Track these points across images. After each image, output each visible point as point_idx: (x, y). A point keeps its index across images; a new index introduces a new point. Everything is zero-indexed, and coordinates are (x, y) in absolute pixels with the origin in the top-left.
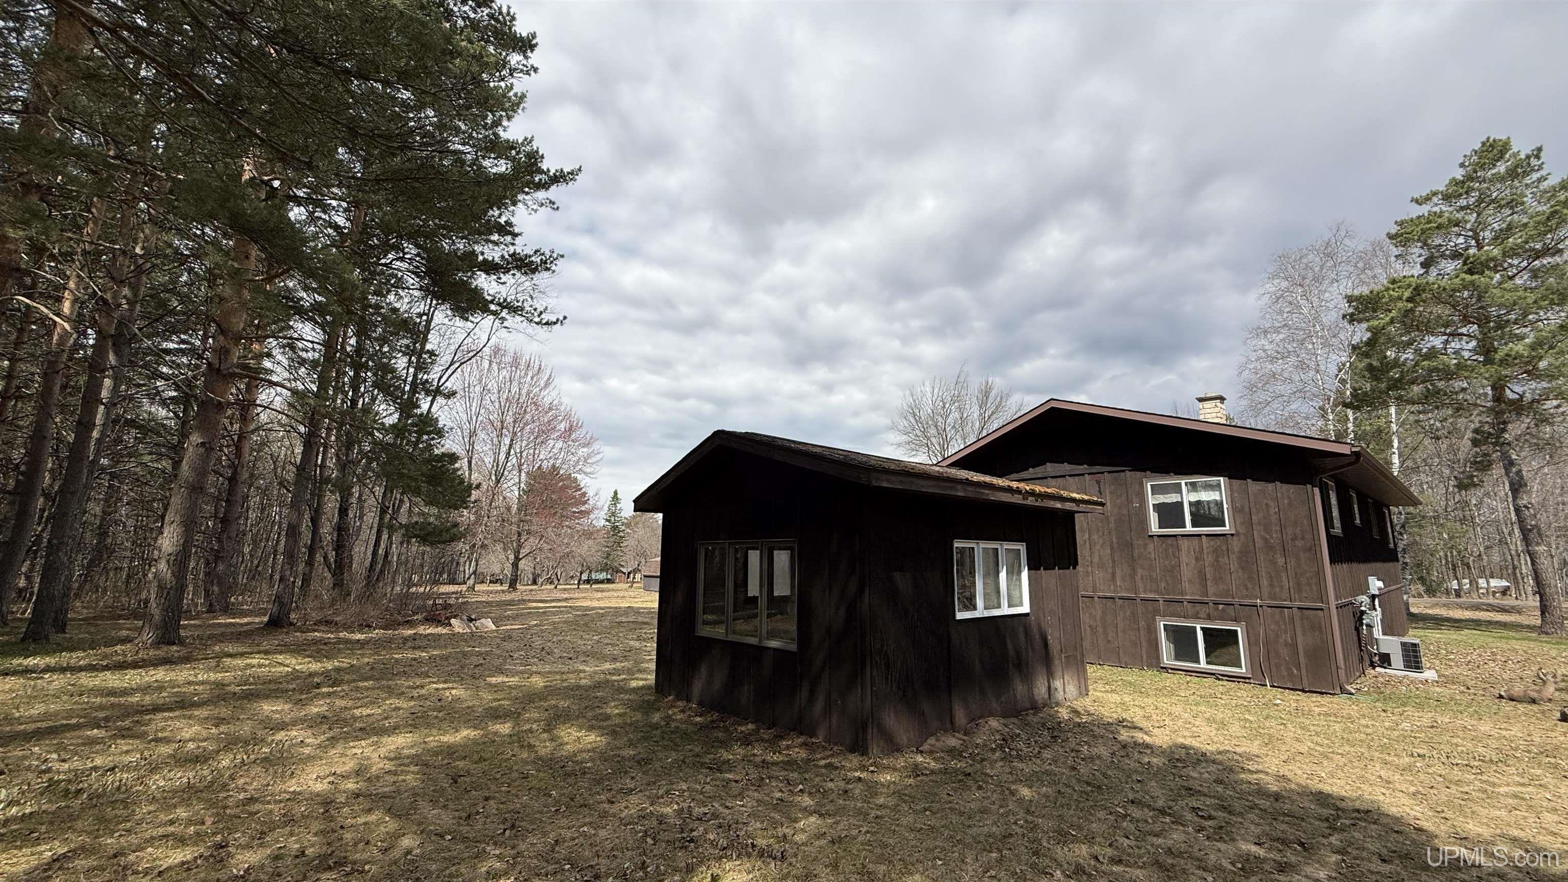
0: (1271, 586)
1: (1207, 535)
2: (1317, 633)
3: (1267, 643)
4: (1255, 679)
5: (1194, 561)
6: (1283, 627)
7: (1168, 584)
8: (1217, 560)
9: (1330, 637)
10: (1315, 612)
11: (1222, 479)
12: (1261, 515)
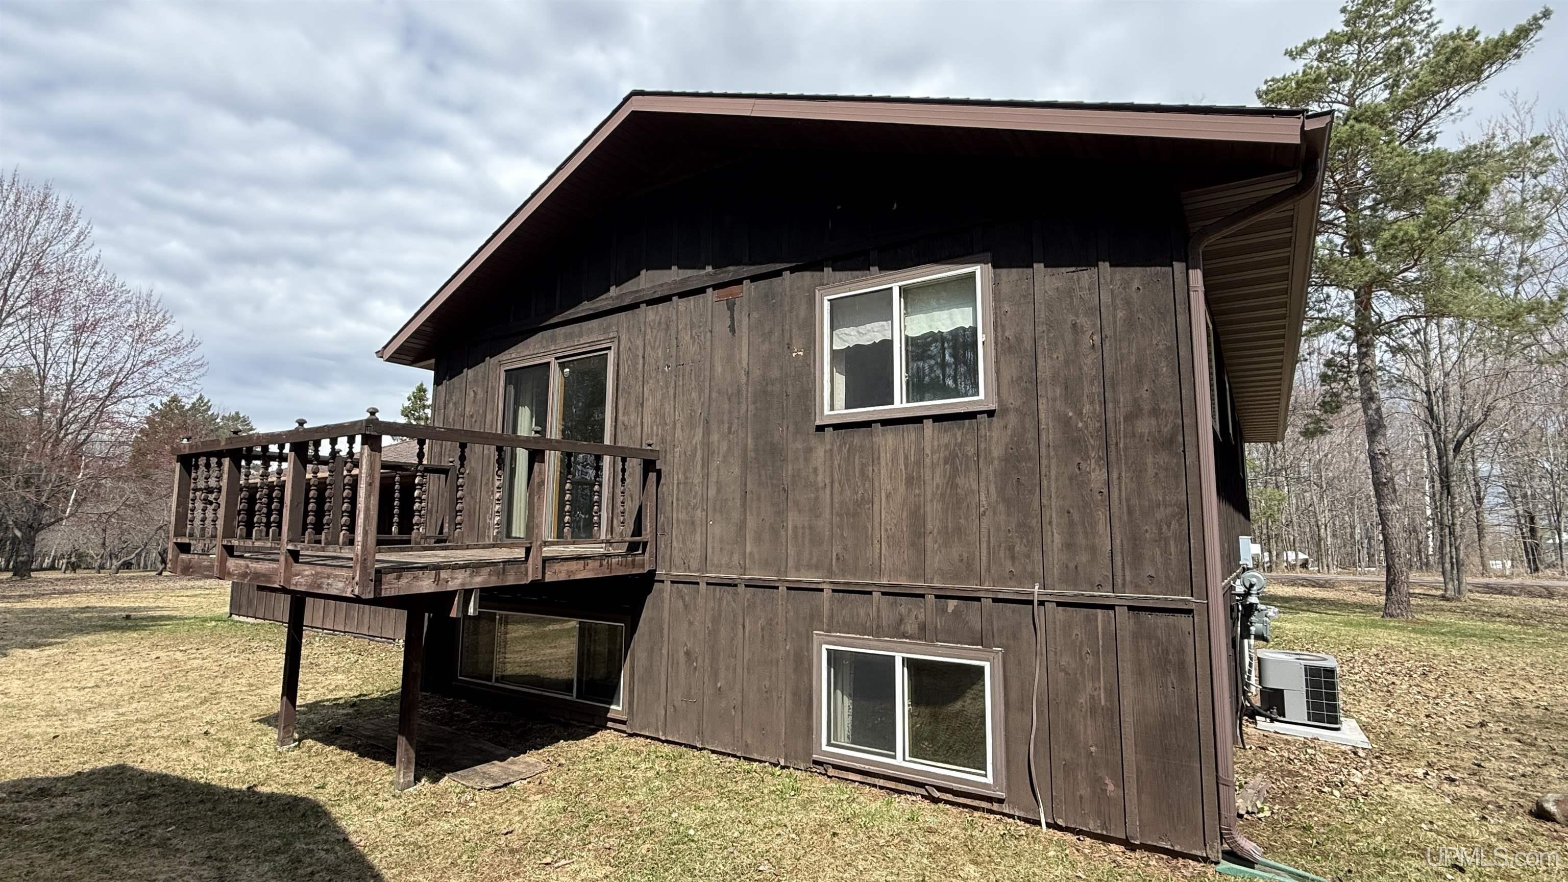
0: (1069, 546)
1: (937, 418)
2: (1173, 678)
3: (1049, 704)
4: (1014, 805)
5: (902, 489)
6: (1090, 661)
7: (845, 548)
8: (952, 483)
9: (1204, 691)
10: (1171, 619)
11: (977, 269)
12: (1060, 354)
